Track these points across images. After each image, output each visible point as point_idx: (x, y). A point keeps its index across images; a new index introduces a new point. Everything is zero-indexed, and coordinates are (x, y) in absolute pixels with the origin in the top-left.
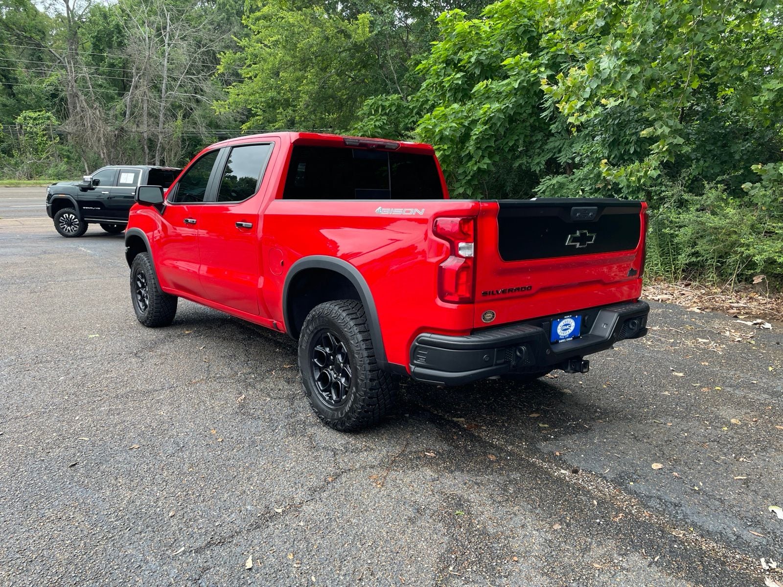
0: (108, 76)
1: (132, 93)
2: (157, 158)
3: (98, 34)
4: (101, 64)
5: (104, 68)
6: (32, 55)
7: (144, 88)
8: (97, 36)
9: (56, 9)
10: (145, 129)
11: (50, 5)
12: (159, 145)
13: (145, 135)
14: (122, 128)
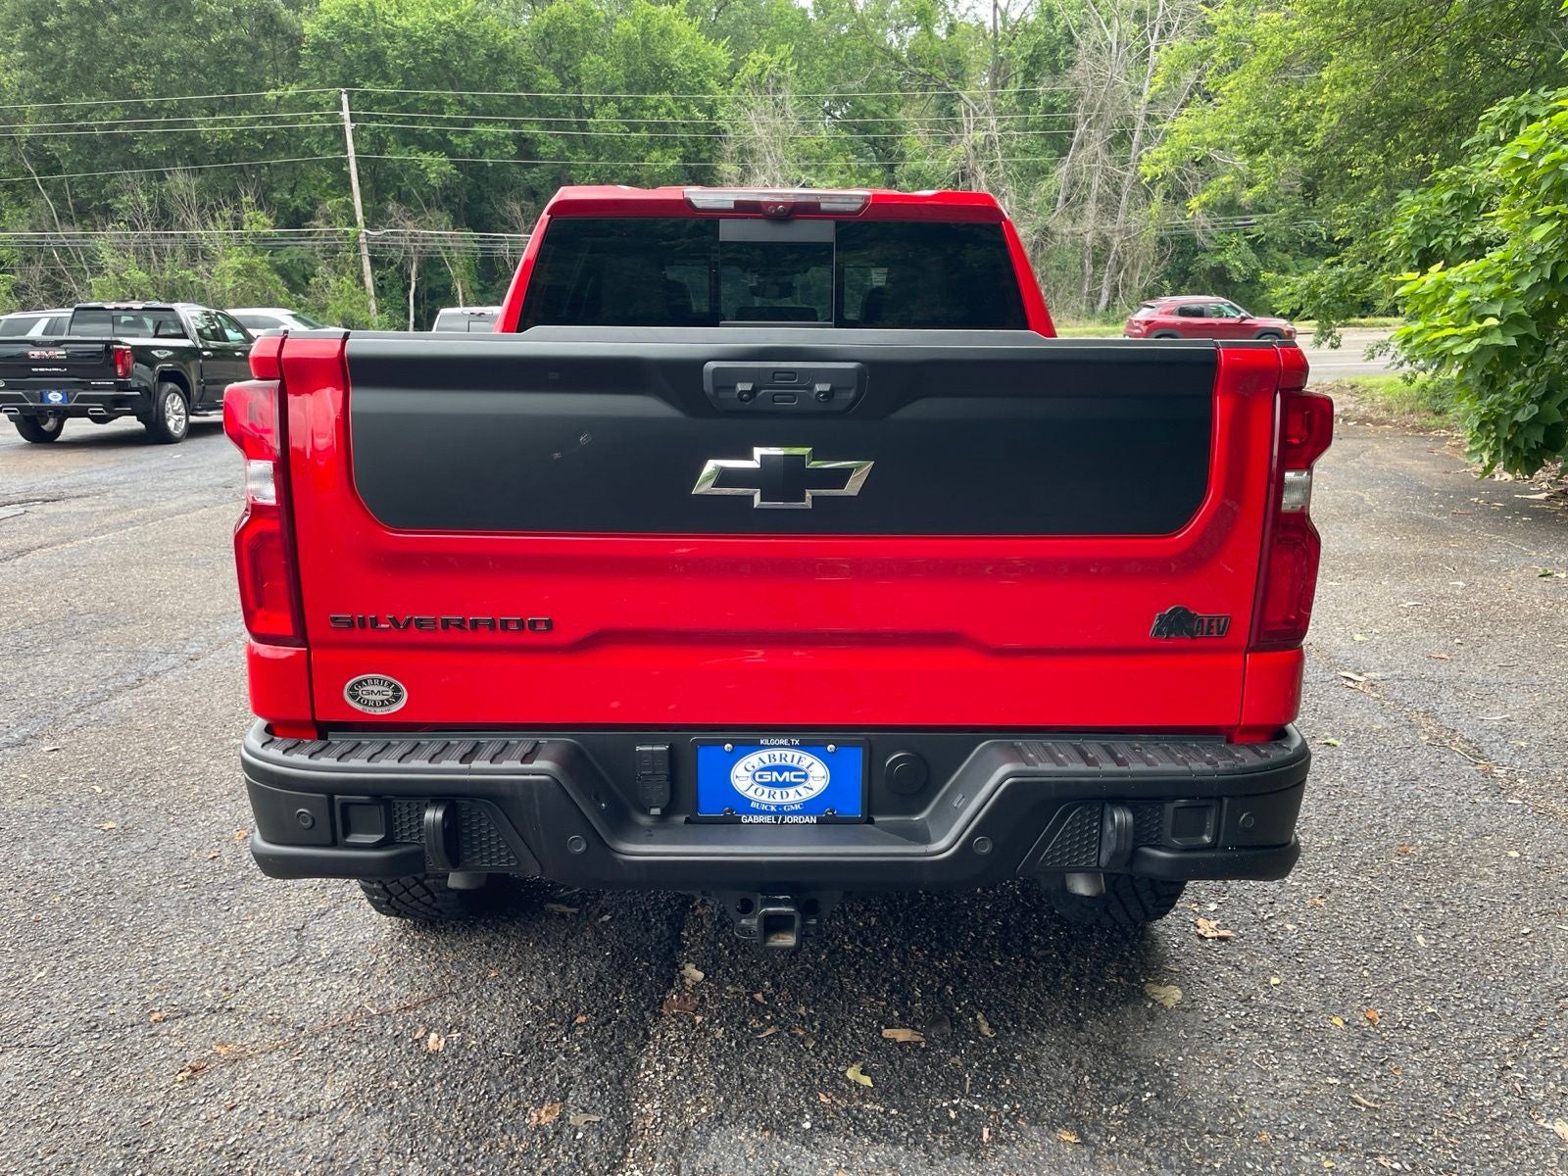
0: (1044, 129)
1: (1073, 157)
2: (1105, 282)
3: (1034, 51)
4: (1031, 108)
5: (1037, 115)
6: (941, 108)
7: (1096, 147)
8: (1031, 56)
9: (976, 15)
10: (1089, 226)
11: (968, 9)
12: (1112, 257)
13: (1088, 238)
14: (1047, 229)
